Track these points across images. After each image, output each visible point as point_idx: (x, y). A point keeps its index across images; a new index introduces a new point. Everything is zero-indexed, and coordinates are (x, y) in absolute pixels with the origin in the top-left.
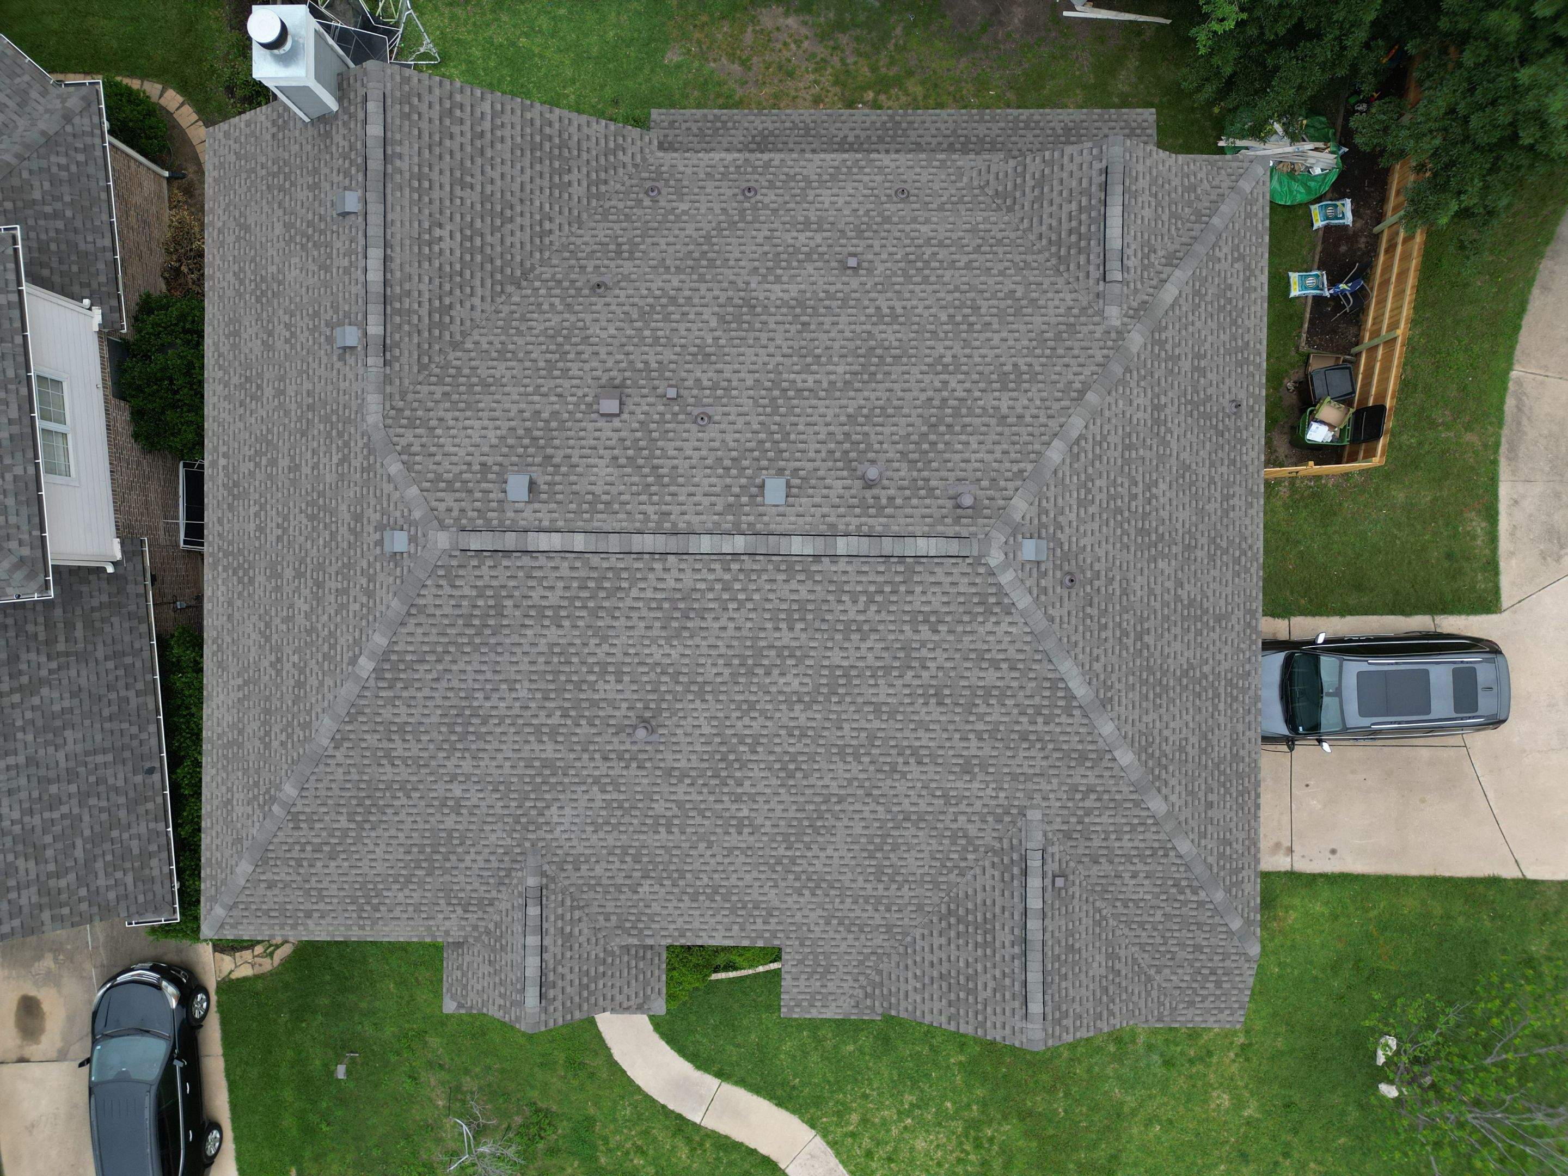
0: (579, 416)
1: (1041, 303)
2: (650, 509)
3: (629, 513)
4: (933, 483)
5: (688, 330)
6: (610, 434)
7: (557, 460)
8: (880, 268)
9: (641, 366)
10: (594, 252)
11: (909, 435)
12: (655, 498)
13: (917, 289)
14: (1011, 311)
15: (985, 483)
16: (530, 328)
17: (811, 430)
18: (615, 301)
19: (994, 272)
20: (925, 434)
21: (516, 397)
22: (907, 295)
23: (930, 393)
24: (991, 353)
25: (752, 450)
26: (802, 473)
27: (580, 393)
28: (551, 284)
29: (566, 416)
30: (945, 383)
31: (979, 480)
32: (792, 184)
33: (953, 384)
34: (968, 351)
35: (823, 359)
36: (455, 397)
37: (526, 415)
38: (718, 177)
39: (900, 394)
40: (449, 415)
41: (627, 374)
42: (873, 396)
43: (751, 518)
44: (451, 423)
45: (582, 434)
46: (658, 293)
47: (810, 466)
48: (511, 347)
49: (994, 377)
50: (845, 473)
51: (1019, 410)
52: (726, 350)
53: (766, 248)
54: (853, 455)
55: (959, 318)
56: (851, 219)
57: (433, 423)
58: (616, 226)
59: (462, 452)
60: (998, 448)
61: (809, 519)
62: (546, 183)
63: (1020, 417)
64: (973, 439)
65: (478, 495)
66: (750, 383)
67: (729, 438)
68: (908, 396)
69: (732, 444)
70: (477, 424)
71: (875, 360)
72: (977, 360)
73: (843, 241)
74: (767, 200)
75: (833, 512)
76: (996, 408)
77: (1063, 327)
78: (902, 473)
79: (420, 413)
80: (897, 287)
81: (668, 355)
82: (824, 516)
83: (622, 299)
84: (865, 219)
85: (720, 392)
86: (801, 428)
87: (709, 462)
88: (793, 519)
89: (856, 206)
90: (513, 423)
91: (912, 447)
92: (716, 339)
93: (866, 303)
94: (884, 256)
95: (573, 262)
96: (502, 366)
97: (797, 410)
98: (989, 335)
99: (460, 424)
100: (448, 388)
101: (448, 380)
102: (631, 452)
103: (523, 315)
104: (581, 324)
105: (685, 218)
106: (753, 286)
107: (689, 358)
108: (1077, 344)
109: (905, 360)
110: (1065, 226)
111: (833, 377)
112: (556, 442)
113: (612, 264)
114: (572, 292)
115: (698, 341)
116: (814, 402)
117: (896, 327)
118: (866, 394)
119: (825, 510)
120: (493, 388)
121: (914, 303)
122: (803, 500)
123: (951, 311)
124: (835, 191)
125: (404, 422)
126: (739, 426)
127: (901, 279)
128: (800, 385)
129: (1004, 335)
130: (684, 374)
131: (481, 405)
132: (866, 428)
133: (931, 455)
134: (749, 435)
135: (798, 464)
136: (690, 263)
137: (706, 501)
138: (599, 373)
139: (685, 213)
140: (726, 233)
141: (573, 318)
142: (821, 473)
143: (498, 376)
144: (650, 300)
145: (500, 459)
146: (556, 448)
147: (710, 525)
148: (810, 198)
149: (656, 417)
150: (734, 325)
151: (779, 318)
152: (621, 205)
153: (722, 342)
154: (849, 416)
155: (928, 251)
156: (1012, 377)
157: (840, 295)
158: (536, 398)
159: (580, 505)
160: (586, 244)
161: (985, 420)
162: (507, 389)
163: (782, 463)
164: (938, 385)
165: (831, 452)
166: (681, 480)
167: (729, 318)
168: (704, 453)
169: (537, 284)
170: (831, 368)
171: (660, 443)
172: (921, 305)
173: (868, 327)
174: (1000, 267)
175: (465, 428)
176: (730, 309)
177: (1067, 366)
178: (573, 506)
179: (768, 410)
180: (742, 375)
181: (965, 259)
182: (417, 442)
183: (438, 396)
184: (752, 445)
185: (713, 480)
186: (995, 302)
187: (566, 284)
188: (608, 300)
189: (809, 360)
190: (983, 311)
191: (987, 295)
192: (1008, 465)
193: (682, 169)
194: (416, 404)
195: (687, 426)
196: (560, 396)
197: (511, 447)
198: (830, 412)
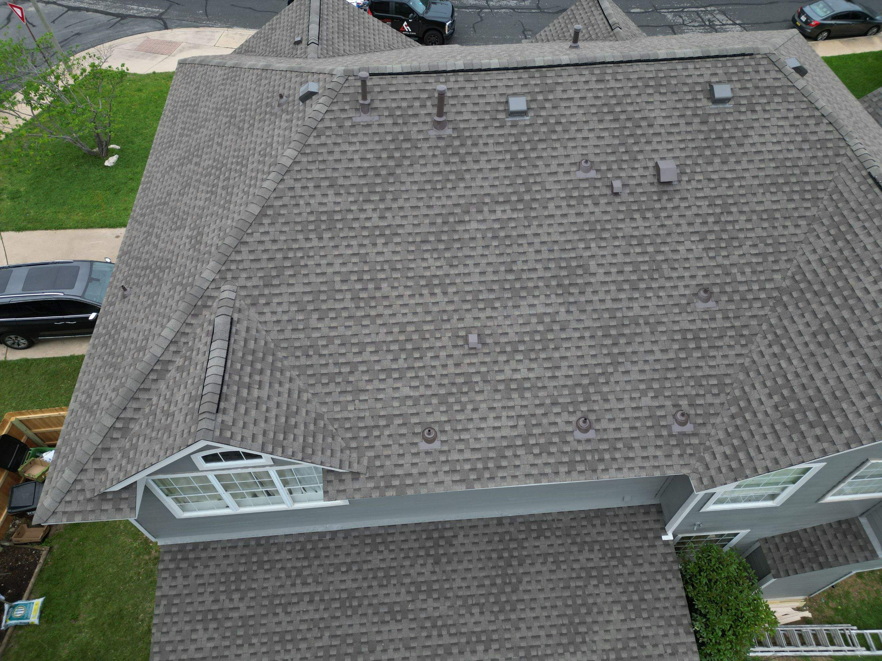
0: (689, 162)
1: (294, 308)
2: (613, 84)
3: (629, 79)
4: (390, 121)
5: (614, 255)
6: (659, 147)
7: (697, 120)
8: (445, 341)
9: (649, 215)
10: (721, 337)
11: (411, 165)
12: (611, 93)
13: (410, 318)
14: (323, 297)
15: (348, 123)
16: (755, 246)
17: (494, 164)
18: (688, 281)
19: (337, 342)
20: (398, 166)
21: (746, 175)
22: (419, 309)
23: (395, 206)
24: (342, 250)
25: (540, 140)
26: (497, 124)
27: (694, 183)
28: (750, 296)
29: (700, 161)
30: (382, 218)
31: (353, 126)
32: (542, 441)
33: (375, 215)
34: (363, 251)
35: (490, 235)
36: (797, 171)
37: (733, 159)
38: (620, 445)
39: (421, 204)
40: (796, 154)
41: (658, 206)
42: (444, 201)
43: (533, 82)
44: (792, 147)
45: (683, 146)
46: (650, 294)
47: (491, 131)
48: (765, 225)
49: (339, 225)
50: (462, 126)
51: (318, 193)
52: (576, 237)
53: (557, 355)
54: (457, 143)
55: (371, 286)
56: (479, 398)
57: (806, 146)
58: (707, 371)
59: (774, 121)
60: (337, 156)
61: (487, 85)
62: (795, 383)
63: (317, 187)
64: (358, 163)
65: (749, 85)
66: (551, 205)
67: (561, 152)
68: (414, 202)
69: (557, 145)
70: (770, 147)
71: (444, 237)
72: (354, 242)
73: (483, 369)
74: (565, 416)
75: (468, 92)
76: (338, 194)
77: (275, 282)
78: (415, 129)
79: (820, 154)
80: (429, 318)
81: (627, 227)
82: (476, 88)
83: (681, 284)
84: (464, 399)
85: (576, 194)
86: (502, 166)
87: (574, 128)
88: (499, 84)
89: (475, 416)
90: (741, 150)
91: (408, 154)
92: (588, 248)
93: (456, 299)
94: (443, 354)
95: (737, 324)
96: (768, 205)
97: (507, 182)
98: (344, 269)
99: (784, 146)
100: (806, 179)
101: (808, 187)
102: (639, 132)
103: (765, 260)
104: (712, 254)
105: (642, 386)
106: (563, 309)
107: (608, 226)
108: (263, 264)
109: (418, 239)
110: (266, 378)
111: (480, 217)
112: (701, 136)
113: (700, 324)
114: (728, 289)
115: (603, 244)
116: (494, 191)
117: (427, 273)
118: (450, 202)
119: (475, 93)
120: (768, 181)
121: (412, 302)
122: (493, 100)
123: (378, 294)
124: (498, 434)
125: (830, 145)
126: (554, 162)
127: (426, 327)
128: (507, 207)
129: (330, 270)
130: (609, 209)
131: (773, 165)
132: (448, 169)
133: (392, 146)
134: (544, 154)
135: (501, 132)
136: (627, 331)
137: (570, 94)
138: (684, 204)
139: (644, 393)
140: (599, 370)
141: (720, 260)
142: (482, 125)
143: (768, 194)
144: (655, 285)
145: (742, 118)
146: (700, 131)
147: (564, 73)
148: (522, 423)
149: (625, 166)
150: (574, 264)
151: (534, 275)
152: (709, 399)
153: (582, 245)
154: (463, 179)
155: (401, 363)
156: (323, 227)
157: (481, 306)
158: (729, 176)
159: (669, 84)
160: (729, 346)
161: (347, 182)
162: (756, 182)
163: (514, 131)
164: (388, 215)
165: (475, 145)
166: (594, 110)
167: (579, 271)
168: (579, 135)
169: (763, 296)
170: (483, 227)
171: (617, 142)
172: (406, 300)
173: (453, 271)
174: (332, 349)
175: (779, 142)
176: (580, 281)
177: (274, 241)
178: (674, 82)
179: (532, 180)
180: (559, 212)
181: (366, 356)
182: (813, 128)
183: (811, 171)
184: (541, 146)
185: (568, 112)
186: (338, 306)
187: (737, 297)
188: (694, 283)
189: (502, 234)
190: (348, 296)
191: (345, 314)
192: (329, 142)
193: (659, 453)
194: (826, 161)
195: (598, 159)
196: (710, 180)
197: (737, 129)
198: (479, 182)
